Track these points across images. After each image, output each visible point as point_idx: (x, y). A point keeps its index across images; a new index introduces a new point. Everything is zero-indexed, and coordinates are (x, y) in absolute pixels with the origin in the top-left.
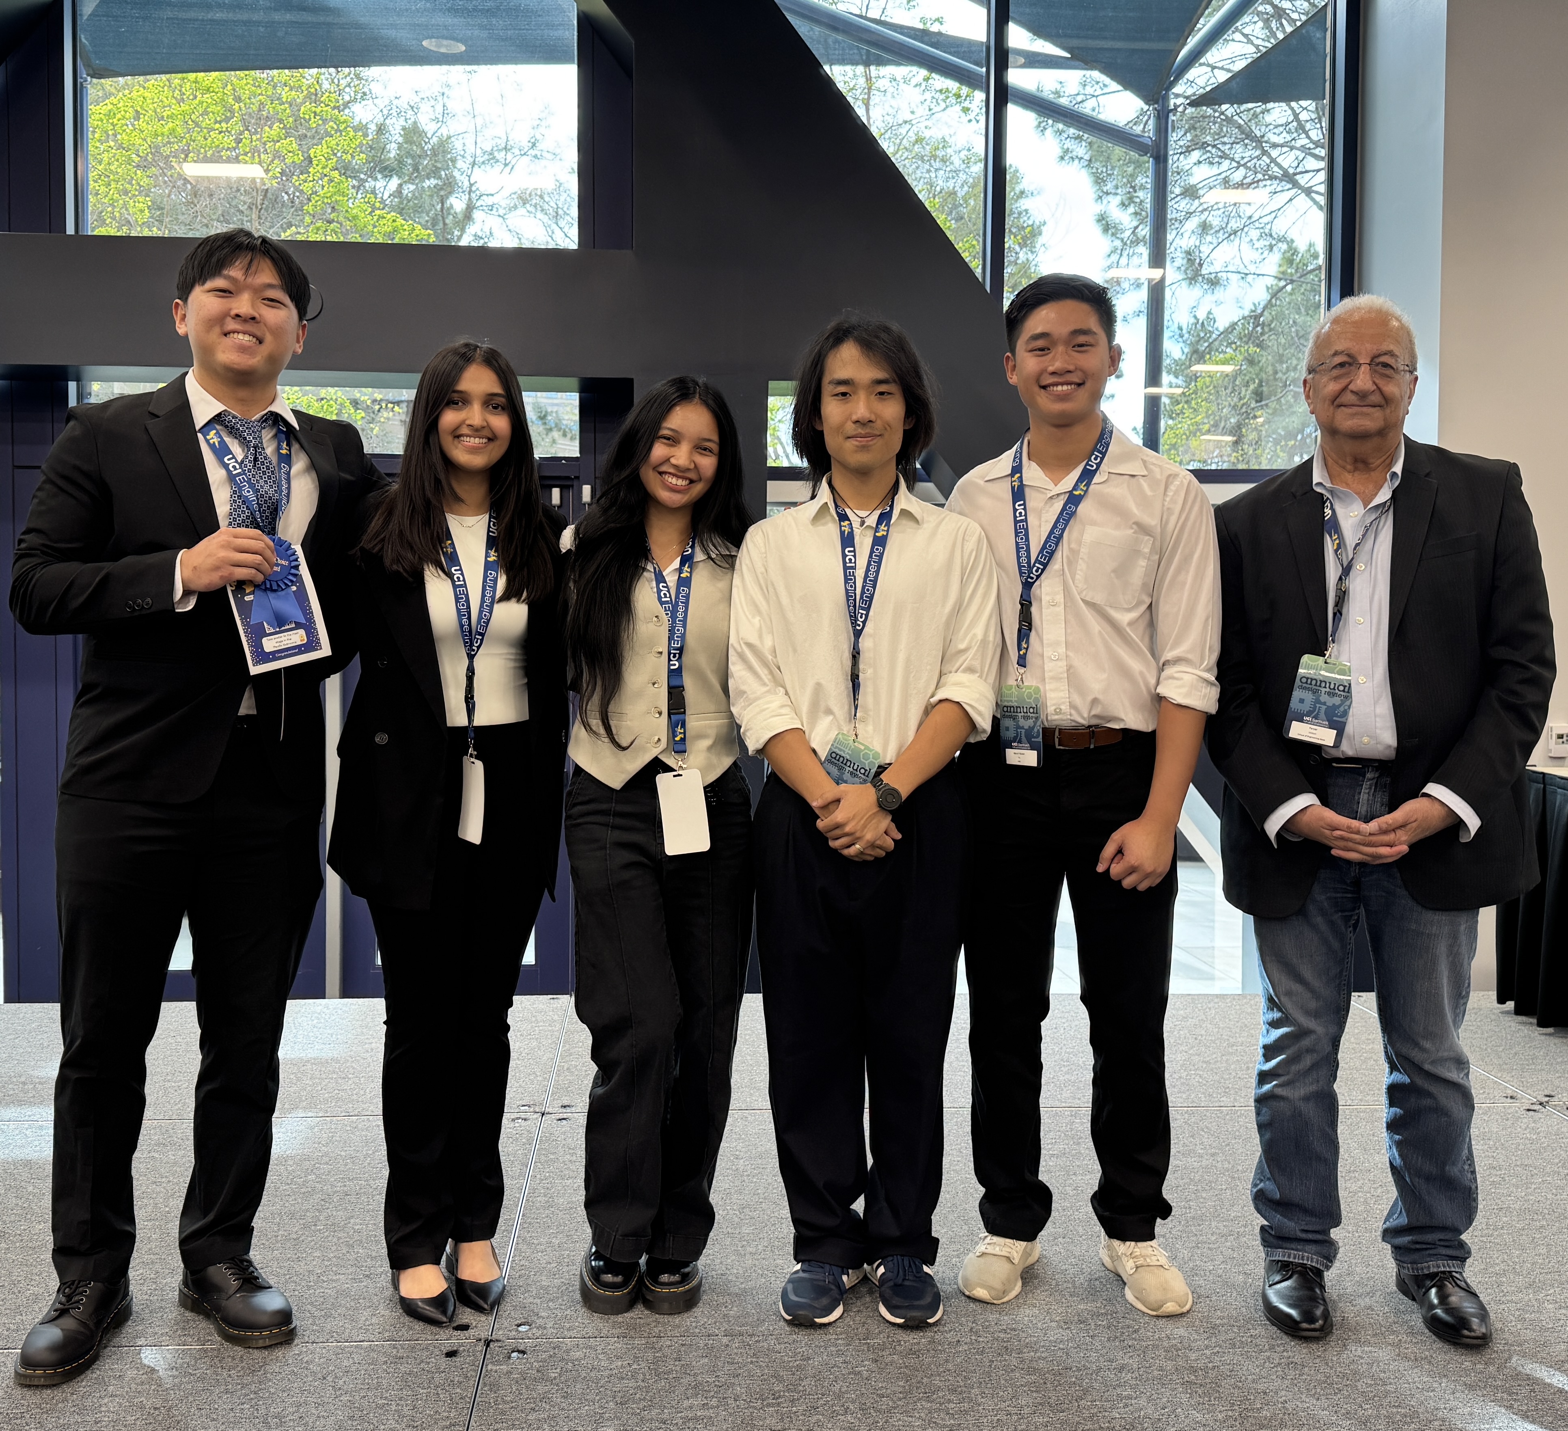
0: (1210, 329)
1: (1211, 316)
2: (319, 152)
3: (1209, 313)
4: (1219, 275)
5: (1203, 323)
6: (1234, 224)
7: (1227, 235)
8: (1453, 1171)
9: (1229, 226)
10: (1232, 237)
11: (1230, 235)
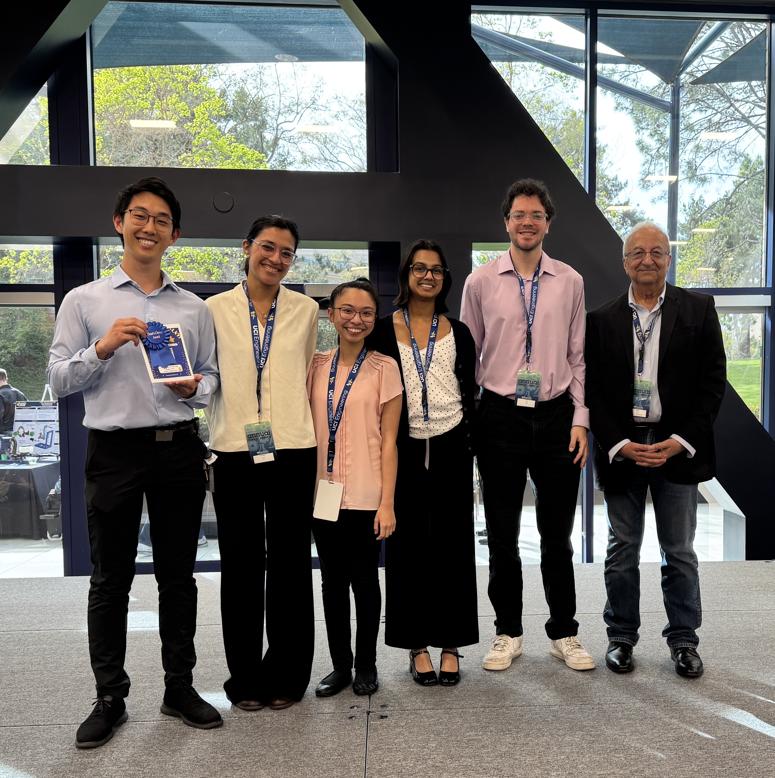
0: (702, 206)
1: (702, 199)
4: (707, 175)
5: (697, 202)
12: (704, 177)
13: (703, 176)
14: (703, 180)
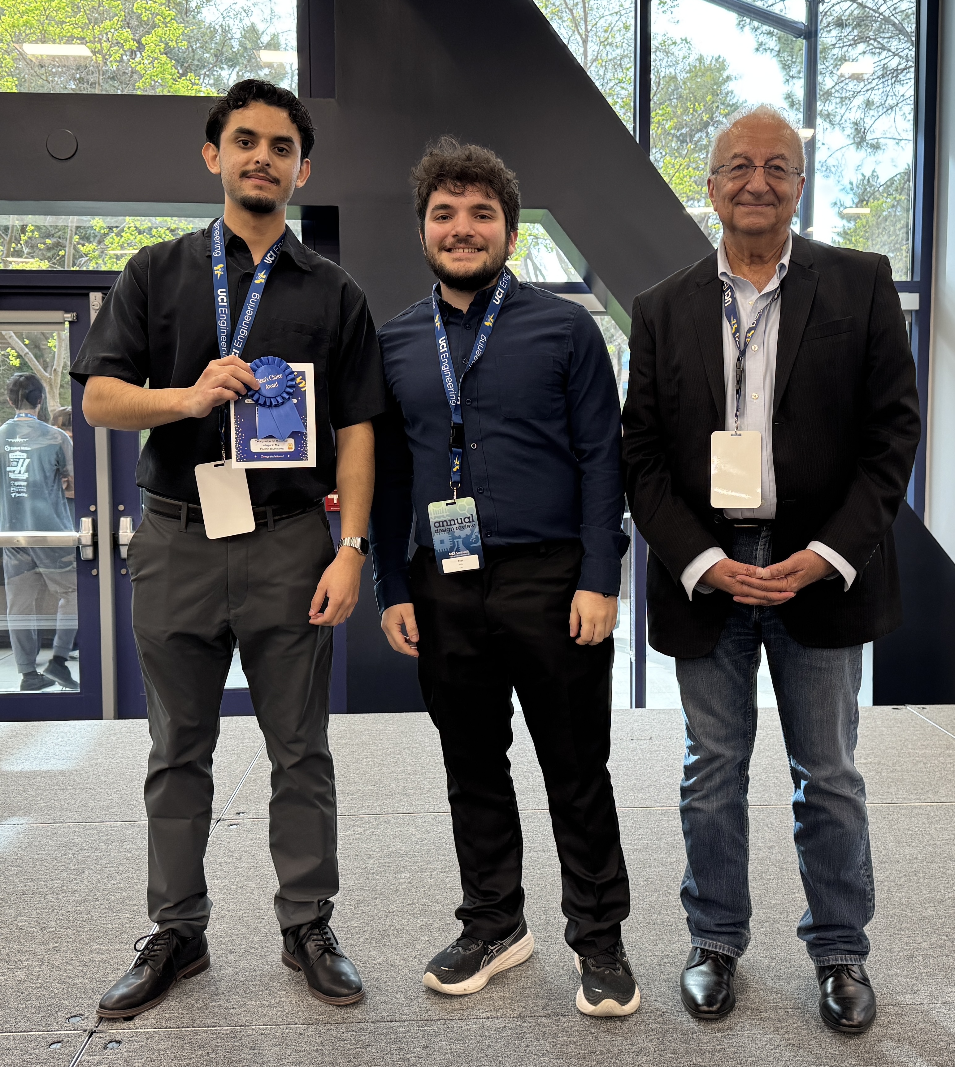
0: (874, 183)
1: (875, 174)
2: (150, 40)
3: (874, 171)
4: (880, 140)
5: (869, 179)
6: (891, 101)
7: (885, 110)
8: (848, 876)
9: (887, 102)
10: (890, 111)
11: (888, 110)
12: (877, 143)
13: (876, 141)
14: (876, 147)
